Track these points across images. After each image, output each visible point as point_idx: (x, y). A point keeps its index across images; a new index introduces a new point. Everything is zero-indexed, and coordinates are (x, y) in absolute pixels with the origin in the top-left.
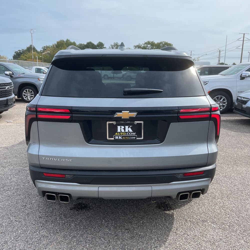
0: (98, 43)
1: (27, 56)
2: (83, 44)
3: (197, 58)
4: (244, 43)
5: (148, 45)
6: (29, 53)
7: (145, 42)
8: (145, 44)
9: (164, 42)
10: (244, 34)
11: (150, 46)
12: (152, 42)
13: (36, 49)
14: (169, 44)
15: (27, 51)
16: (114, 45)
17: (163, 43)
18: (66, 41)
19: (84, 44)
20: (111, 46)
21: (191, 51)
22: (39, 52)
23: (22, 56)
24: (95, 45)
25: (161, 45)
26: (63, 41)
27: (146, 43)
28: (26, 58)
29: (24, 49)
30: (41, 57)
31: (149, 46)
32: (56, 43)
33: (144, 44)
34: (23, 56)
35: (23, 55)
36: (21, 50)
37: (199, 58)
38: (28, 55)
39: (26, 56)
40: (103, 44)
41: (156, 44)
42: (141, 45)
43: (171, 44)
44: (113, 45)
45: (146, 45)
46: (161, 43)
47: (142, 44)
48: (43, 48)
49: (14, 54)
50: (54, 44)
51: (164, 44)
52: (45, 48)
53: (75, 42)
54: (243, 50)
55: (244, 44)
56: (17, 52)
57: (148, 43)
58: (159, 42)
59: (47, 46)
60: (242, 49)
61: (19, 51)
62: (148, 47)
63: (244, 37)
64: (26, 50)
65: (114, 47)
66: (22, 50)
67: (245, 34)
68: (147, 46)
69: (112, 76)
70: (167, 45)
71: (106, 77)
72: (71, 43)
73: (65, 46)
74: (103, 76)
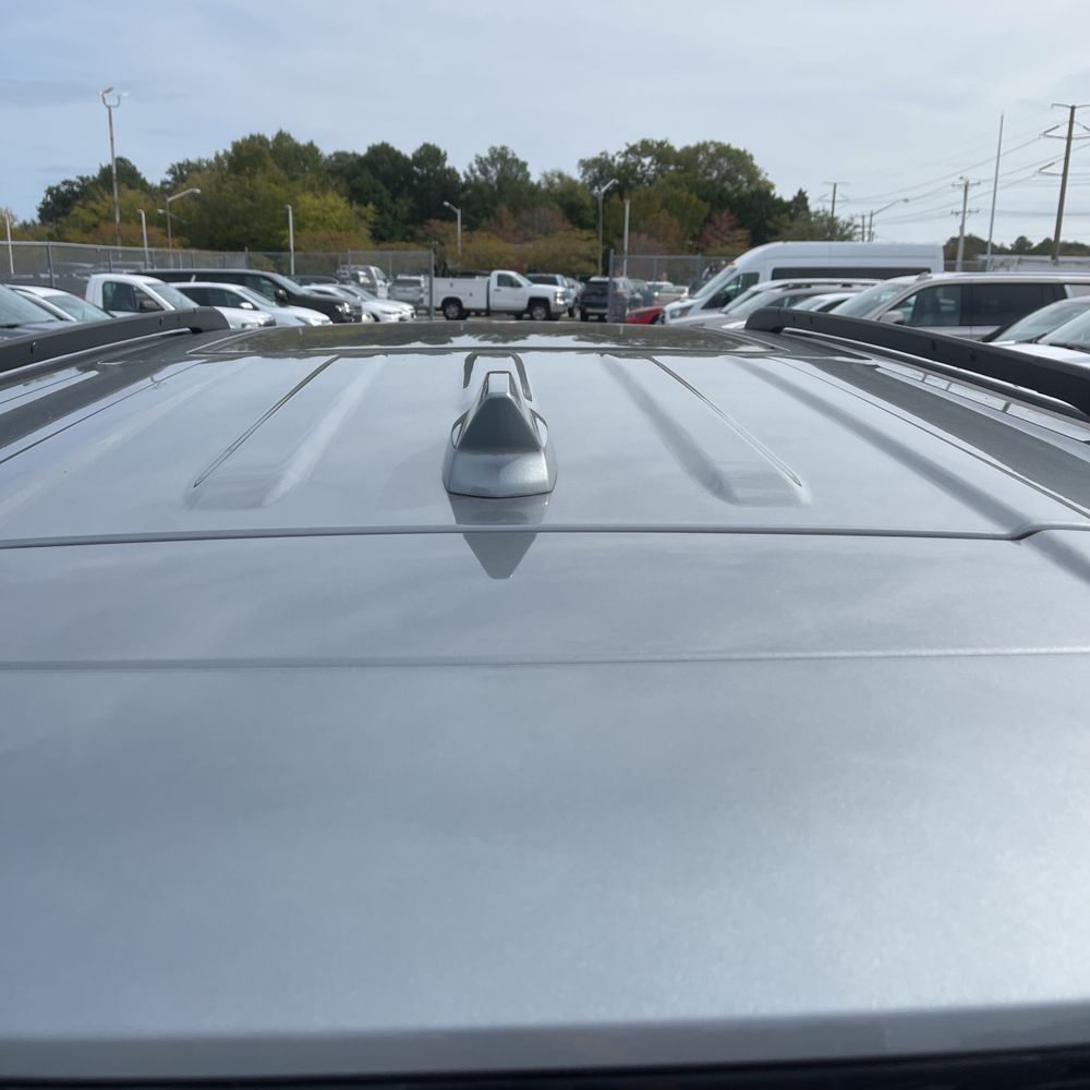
0: (421, 149)
1: (98, 207)
2: (350, 151)
3: (863, 217)
5: (645, 157)
6: (107, 197)
7: (627, 144)
8: (630, 156)
9: (712, 143)
10: (1073, 108)
11: (651, 163)
12: (661, 144)
13: (142, 176)
14: (738, 151)
15: (100, 187)
16: (492, 156)
17: (712, 149)
18: (276, 141)
19: (354, 155)
20: (476, 161)
21: (835, 186)
22: (156, 188)
23: (76, 210)
24: (405, 159)
25: (701, 157)
26: (261, 140)
27: (632, 150)
28: (96, 219)
29: (88, 179)
30: (161, 211)
31: (647, 161)
32: (230, 149)
33: (627, 153)
34: (82, 207)
35: (80, 203)
36: (72, 179)
37: (872, 215)
38: (103, 207)
39: (94, 211)
40: (442, 152)
41: (678, 154)
42: (610, 158)
43: (745, 151)
44: (486, 159)
45: (632, 159)
46: (702, 148)
47: (618, 153)
48: (174, 173)
49: (41, 200)
50: (221, 153)
51: (712, 156)
52: (181, 173)
53: (316, 144)
54: (1068, 182)
55: (1071, 154)
56: (58, 188)
57: (645, 144)
58: (692, 144)
59: (189, 163)
60: (1065, 175)
61: (63, 183)
62: (643, 166)
63: (1071, 122)
64: (96, 183)
65: (489, 168)
66: (81, 179)
67: (1076, 111)
68: (639, 161)
69: (483, 305)
70: (730, 159)
71: (453, 310)
72: (297, 147)
73: (270, 162)
74: (439, 305)
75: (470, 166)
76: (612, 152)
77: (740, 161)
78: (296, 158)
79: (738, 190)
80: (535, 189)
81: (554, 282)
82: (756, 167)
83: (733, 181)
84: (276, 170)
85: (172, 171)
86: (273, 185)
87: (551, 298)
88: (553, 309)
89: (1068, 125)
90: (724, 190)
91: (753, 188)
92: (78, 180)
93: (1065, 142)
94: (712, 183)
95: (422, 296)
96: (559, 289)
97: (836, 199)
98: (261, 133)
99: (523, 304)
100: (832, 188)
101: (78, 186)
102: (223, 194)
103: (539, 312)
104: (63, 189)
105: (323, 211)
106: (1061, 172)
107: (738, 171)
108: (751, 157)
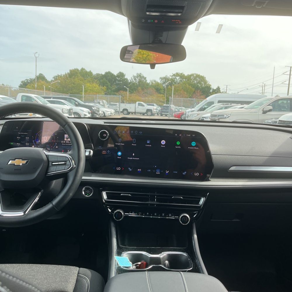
0: (119, 73)
2: (100, 73)
4: (291, 77)
5: (177, 77)
7: (173, 74)
8: (173, 76)
9: (195, 74)
10: (291, 67)
11: (179, 79)
12: (181, 74)
13: (46, 78)
14: (202, 76)
16: (137, 76)
17: (195, 75)
18: (81, 70)
19: (101, 74)
20: (133, 77)
21: (227, 86)
22: (49, 81)
23: (28, 86)
24: (115, 76)
25: (192, 77)
26: (78, 70)
27: (174, 75)
29: (32, 79)
30: (50, 87)
31: (178, 78)
32: (69, 72)
33: (172, 76)
35: (30, 84)
36: (28, 79)
37: (238, 93)
40: (124, 74)
41: (186, 76)
42: (168, 77)
43: (204, 76)
44: (136, 76)
45: (174, 77)
46: (192, 75)
47: (170, 76)
48: (55, 78)
49: (20, 84)
50: (67, 73)
51: (195, 77)
52: (56, 78)
53: (91, 71)
54: (290, 86)
55: (291, 79)
56: (24, 81)
57: (177, 73)
58: (190, 74)
59: (58, 75)
60: (289, 84)
61: (26, 80)
62: (177, 79)
63: (291, 71)
64: (34, 80)
65: (136, 79)
66: (31, 79)
68: (176, 78)
69: (134, 111)
70: (199, 78)
71: (125, 112)
72: (86, 72)
73: (79, 75)
74: (122, 111)
75: (131, 78)
76: (168, 76)
77: (202, 79)
78: (86, 75)
79: (202, 86)
80: (148, 84)
81: (154, 105)
82: (206, 80)
83: (200, 84)
84: (81, 77)
85: (54, 78)
86: (79, 81)
87: (153, 110)
88: (153, 113)
89: (289, 72)
90: (198, 86)
91: (206, 86)
92: (30, 79)
93: (289, 76)
94: (195, 84)
95: (117, 108)
96: (155, 107)
97: (227, 89)
98: (77, 68)
99: (145, 111)
100: (226, 86)
101: (30, 81)
102: (66, 83)
103: (149, 113)
104: (25, 81)
105: (92, 88)
106: (288, 83)
107: (202, 81)
108: (205, 78)
